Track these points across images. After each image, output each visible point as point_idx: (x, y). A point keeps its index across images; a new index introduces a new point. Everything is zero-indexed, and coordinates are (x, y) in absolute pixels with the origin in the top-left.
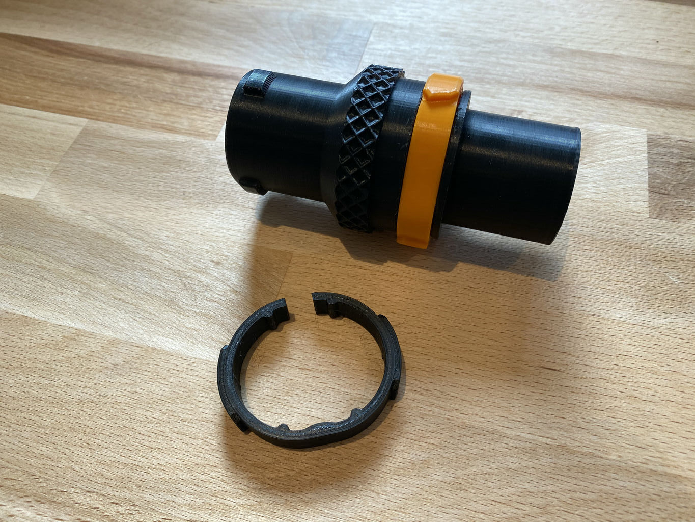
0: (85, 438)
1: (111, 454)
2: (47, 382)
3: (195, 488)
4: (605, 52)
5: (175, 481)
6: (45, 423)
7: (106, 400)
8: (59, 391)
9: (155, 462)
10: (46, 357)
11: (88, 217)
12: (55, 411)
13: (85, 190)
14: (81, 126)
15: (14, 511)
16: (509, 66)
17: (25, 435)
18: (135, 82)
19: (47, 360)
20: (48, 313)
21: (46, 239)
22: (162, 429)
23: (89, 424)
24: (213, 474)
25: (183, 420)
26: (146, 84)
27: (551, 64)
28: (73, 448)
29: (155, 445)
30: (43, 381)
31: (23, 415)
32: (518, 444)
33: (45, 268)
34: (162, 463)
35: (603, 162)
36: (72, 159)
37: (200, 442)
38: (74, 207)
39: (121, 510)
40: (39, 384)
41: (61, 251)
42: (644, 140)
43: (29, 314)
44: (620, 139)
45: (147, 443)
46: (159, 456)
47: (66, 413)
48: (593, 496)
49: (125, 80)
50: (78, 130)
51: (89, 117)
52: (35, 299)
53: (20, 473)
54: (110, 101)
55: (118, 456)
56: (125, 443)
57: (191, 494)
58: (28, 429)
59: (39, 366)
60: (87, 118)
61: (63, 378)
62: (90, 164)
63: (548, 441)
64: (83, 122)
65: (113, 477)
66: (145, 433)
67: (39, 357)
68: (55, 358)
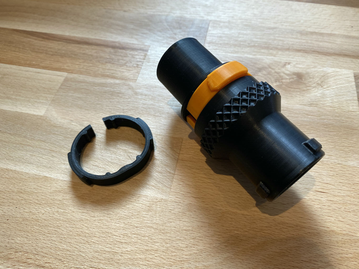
0: (85, 239)
1: (100, 247)
2: (62, 211)
3: (147, 262)
4: (327, 32)
5: (136, 259)
6: (64, 232)
7: (94, 219)
8: (69, 215)
9: (124, 250)
10: (60, 198)
11: (74, 124)
12: (68, 226)
13: (70, 110)
14: (64, 76)
16: (280, 40)
17: (53, 239)
18: (90, 53)
19: (61, 199)
20: (58, 175)
21: (53, 136)
22: (126, 232)
23: (87, 231)
24: (156, 255)
25: (137, 227)
26: (96, 54)
27: (301, 39)
28: (80, 245)
29: (123, 241)
30: (60, 210)
31: (51, 229)
33: (53, 151)
34: (128, 250)
35: (334, 87)
36: (61, 94)
37: (147, 238)
38: (65, 119)
40: (58, 212)
41: (61, 142)
42: (352, 75)
43: (48, 175)
44: (341, 75)
45: (119, 240)
46: (126, 246)
47: (74, 226)
48: (351, 256)
49: (84, 52)
50: (62, 79)
51: (67, 71)
52: (50, 167)
53: (53, 259)
54: (78, 63)
55: (105, 248)
56: (107, 241)
57: (146, 265)
58: (55, 236)
59: (57, 202)
60: (67, 72)
61: (70, 208)
62: (72, 96)
64: (65, 74)
65: (103, 259)
66: (117, 235)
67: (56, 197)
68: (65, 198)
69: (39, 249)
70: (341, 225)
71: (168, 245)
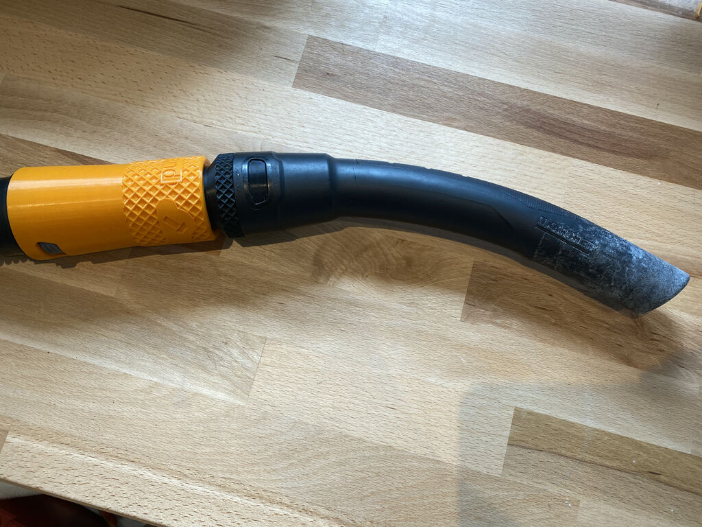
0: (169, 439)
1: (182, 447)
2: (146, 411)
3: (223, 463)
6: (149, 432)
8: (152, 415)
9: (203, 451)
10: (142, 398)
12: (152, 426)
13: (144, 291)
15: (142, 473)
20: (138, 372)
22: (205, 435)
23: (170, 433)
24: (231, 457)
25: (215, 431)
28: (164, 444)
30: (143, 410)
31: (137, 428)
32: (371, 445)
33: (130, 344)
34: (207, 451)
37: (224, 442)
39: (191, 472)
40: (141, 412)
41: (137, 333)
43: (127, 373)
45: (199, 442)
46: (205, 448)
52: (129, 364)
53: (141, 456)
55: (186, 448)
56: (188, 442)
58: (141, 435)
63: (384, 444)
65: (185, 458)
66: (198, 438)
67: (138, 397)
68: (146, 398)
69: (128, 446)
70: (399, 441)
71: (243, 449)
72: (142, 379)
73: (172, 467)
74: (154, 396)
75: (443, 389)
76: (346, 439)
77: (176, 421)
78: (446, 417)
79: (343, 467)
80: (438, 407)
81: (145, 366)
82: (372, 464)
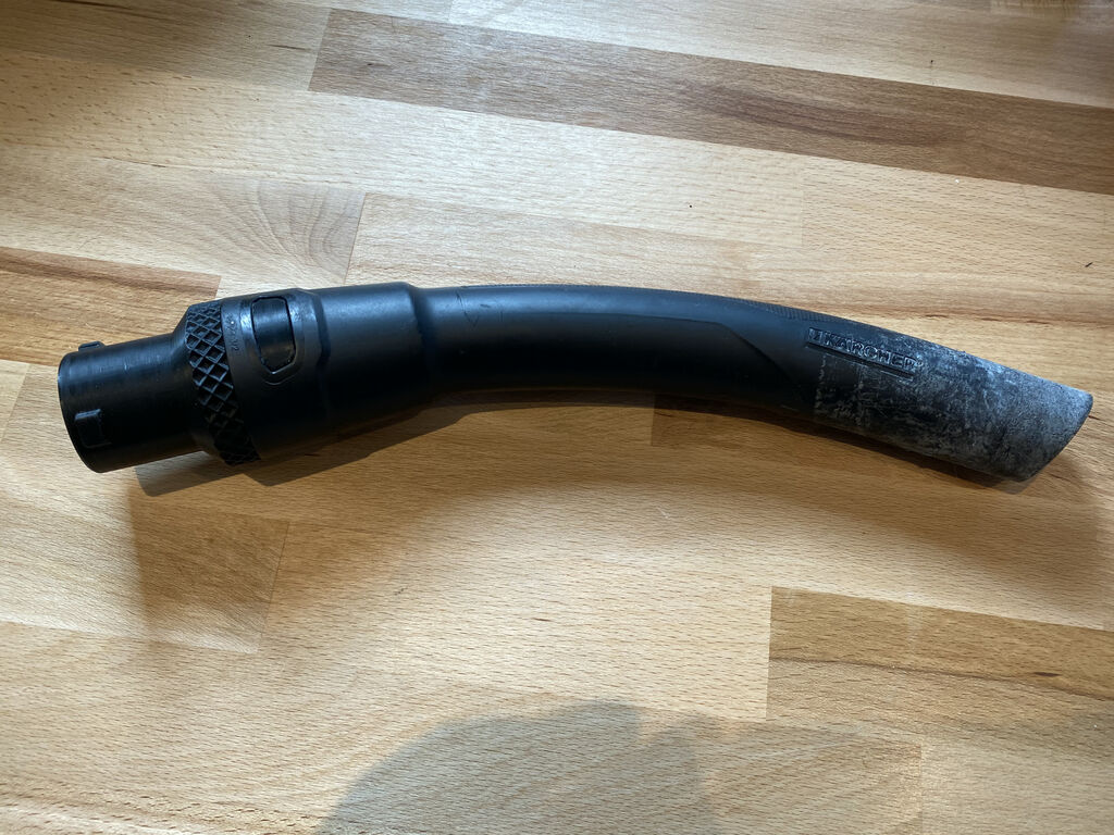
0: (103, 741)
1: (132, 753)
2: (53, 691)
3: (218, 773)
4: (630, 225)
5: (199, 770)
6: (61, 732)
8: (67, 698)
9: (177, 755)
10: (46, 665)
11: (57, 498)
12: (67, 718)
13: (47, 463)
14: (22, 374)
15: (49, 817)
17: (42, 745)
18: (79, 303)
19: (48, 668)
20: (38, 617)
22: (180, 723)
23: (105, 727)
24: (234, 759)
25: (198, 712)
26: (93, 306)
27: (571, 248)
28: (94, 752)
29: (174, 739)
30: (48, 690)
31: (36, 727)
32: (508, 696)
33: (20, 565)
34: (183, 754)
36: (22, 422)
37: (217, 730)
38: (37, 486)
39: (152, 802)
40: (45, 693)
43: (16, 620)
45: (167, 738)
46: (180, 749)
47: (79, 719)
49: (64, 300)
50: (18, 382)
51: (31, 360)
52: (19, 602)
53: (46, 782)
54: (50, 334)
55: (139, 754)
56: (145, 741)
57: (215, 779)
58: (45, 740)
59: (41, 675)
60: (27, 362)
61: (69, 685)
63: (535, 690)
64: (24, 367)
65: (139, 774)
66: (163, 729)
67: (38, 665)
68: (55, 665)
69: (18, 767)
70: (564, 681)
71: (256, 740)
72: (46, 629)
73: (111, 797)
74: (70, 659)
75: (635, 572)
76: (461, 691)
77: (117, 702)
78: (648, 623)
79: (459, 747)
80: (631, 606)
81: (53, 603)
82: (515, 733)
